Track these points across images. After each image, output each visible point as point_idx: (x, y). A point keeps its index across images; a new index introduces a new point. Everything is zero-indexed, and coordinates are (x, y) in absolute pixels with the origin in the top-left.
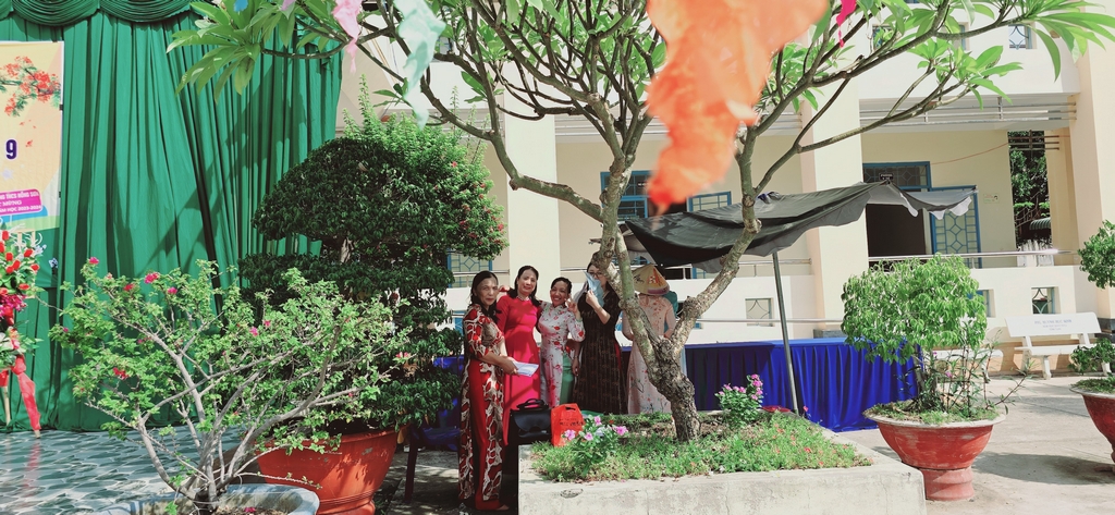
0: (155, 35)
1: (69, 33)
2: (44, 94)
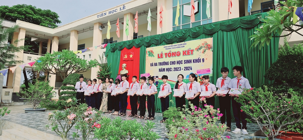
0: (232, 33)
1: (214, 35)
2: (209, 48)
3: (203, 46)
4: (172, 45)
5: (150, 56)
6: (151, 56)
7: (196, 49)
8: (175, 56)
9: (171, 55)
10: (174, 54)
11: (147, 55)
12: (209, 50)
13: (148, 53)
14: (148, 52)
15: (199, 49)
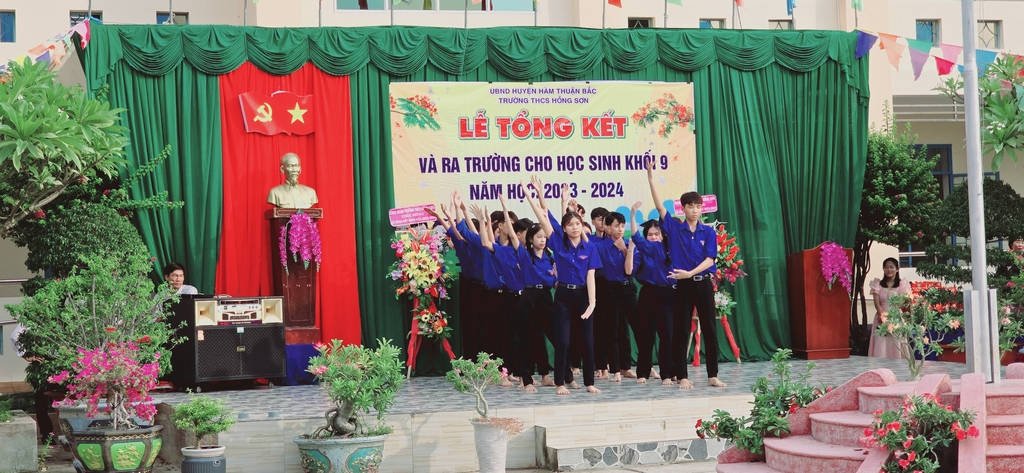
1: (695, 75)
2: (684, 121)
3: (660, 109)
4: (531, 87)
5: (413, 122)
6: (422, 126)
7: (635, 116)
8: (548, 134)
9: (528, 128)
10: (541, 127)
11: (396, 117)
12: (684, 125)
13: (403, 107)
14: (399, 103)
15: (646, 117)
